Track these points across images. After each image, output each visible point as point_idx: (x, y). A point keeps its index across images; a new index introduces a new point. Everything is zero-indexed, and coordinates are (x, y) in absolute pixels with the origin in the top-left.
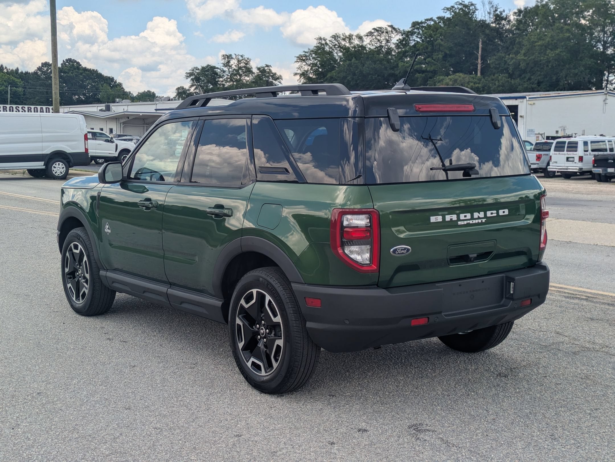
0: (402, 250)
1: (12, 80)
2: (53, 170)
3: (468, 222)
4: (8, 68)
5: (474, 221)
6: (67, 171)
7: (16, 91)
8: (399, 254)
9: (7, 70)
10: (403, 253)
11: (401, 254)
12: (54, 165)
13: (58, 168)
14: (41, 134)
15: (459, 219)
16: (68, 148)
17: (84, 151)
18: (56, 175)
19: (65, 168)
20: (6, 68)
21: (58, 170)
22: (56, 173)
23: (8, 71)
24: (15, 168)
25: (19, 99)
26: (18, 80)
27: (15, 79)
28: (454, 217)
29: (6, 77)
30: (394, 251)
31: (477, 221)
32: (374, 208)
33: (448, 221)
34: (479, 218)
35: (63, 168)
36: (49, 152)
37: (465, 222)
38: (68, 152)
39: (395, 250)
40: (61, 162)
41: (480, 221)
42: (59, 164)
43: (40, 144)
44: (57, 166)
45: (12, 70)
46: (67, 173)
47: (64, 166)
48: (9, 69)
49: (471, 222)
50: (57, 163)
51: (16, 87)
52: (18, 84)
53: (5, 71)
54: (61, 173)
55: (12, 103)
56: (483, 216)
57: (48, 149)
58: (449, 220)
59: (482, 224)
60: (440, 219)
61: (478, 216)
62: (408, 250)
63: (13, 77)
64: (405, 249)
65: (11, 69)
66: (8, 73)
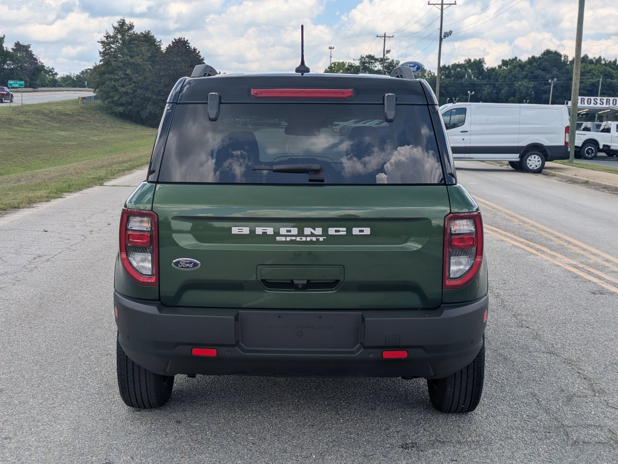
0: (186, 263)
1: (609, 71)
2: (528, 163)
3: (294, 238)
4: (606, 59)
5: (304, 239)
6: (543, 164)
7: (611, 83)
8: (182, 267)
9: (605, 61)
10: (188, 267)
11: (185, 267)
12: (529, 158)
13: (534, 161)
14: (518, 126)
15: (277, 233)
16: (546, 141)
17: (563, 144)
18: (531, 168)
19: (541, 162)
20: (604, 59)
21: (534, 163)
22: (531, 166)
23: (605, 63)
24: (489, 159)
25: (613, 91)
26: (615, 72)
27: (612, 70)
28: (270, 231)
29: (602, 69)
30: (177, 264)
31: (309, 239)
32: (152, 210)
33: (259, 235)
34: (312, 235)
35: (539, 161)
36: (525, 145)
37: (288, 239)
38: (545, 144)
39: (178, 262)
40: (537, 155)
41: (314, 239)
42: (535, 157)
43: (516, 136)
44: (532, 159)
45: (610, 62)
46: (543, 167)
47: (540, 159)
48: (607, 61)
49: (298, 239)
50: (533, 156)
51: (612, 79)
52: (613, 76)
53: (603, 62)
54: (536, 166)
55: (603, 94)
56: (321, 234)
57: (524, 141)
58: (261, 233)
59: (318, 242)
60: (246, 231)
61: (311, 232)
62: (195, 265)
63: (609, 69)
64: (190, 263)
65: (609, 60)
66: (605, 65)
